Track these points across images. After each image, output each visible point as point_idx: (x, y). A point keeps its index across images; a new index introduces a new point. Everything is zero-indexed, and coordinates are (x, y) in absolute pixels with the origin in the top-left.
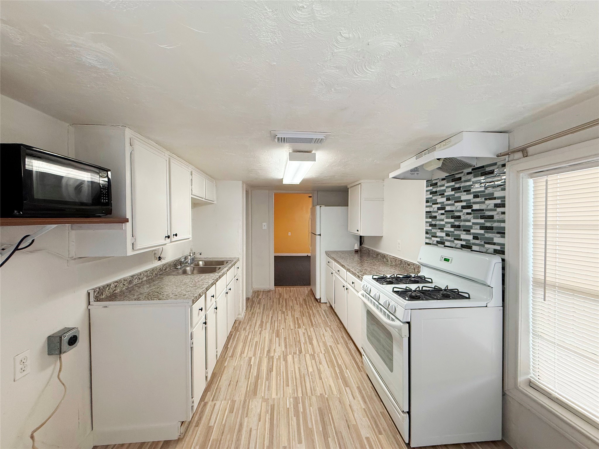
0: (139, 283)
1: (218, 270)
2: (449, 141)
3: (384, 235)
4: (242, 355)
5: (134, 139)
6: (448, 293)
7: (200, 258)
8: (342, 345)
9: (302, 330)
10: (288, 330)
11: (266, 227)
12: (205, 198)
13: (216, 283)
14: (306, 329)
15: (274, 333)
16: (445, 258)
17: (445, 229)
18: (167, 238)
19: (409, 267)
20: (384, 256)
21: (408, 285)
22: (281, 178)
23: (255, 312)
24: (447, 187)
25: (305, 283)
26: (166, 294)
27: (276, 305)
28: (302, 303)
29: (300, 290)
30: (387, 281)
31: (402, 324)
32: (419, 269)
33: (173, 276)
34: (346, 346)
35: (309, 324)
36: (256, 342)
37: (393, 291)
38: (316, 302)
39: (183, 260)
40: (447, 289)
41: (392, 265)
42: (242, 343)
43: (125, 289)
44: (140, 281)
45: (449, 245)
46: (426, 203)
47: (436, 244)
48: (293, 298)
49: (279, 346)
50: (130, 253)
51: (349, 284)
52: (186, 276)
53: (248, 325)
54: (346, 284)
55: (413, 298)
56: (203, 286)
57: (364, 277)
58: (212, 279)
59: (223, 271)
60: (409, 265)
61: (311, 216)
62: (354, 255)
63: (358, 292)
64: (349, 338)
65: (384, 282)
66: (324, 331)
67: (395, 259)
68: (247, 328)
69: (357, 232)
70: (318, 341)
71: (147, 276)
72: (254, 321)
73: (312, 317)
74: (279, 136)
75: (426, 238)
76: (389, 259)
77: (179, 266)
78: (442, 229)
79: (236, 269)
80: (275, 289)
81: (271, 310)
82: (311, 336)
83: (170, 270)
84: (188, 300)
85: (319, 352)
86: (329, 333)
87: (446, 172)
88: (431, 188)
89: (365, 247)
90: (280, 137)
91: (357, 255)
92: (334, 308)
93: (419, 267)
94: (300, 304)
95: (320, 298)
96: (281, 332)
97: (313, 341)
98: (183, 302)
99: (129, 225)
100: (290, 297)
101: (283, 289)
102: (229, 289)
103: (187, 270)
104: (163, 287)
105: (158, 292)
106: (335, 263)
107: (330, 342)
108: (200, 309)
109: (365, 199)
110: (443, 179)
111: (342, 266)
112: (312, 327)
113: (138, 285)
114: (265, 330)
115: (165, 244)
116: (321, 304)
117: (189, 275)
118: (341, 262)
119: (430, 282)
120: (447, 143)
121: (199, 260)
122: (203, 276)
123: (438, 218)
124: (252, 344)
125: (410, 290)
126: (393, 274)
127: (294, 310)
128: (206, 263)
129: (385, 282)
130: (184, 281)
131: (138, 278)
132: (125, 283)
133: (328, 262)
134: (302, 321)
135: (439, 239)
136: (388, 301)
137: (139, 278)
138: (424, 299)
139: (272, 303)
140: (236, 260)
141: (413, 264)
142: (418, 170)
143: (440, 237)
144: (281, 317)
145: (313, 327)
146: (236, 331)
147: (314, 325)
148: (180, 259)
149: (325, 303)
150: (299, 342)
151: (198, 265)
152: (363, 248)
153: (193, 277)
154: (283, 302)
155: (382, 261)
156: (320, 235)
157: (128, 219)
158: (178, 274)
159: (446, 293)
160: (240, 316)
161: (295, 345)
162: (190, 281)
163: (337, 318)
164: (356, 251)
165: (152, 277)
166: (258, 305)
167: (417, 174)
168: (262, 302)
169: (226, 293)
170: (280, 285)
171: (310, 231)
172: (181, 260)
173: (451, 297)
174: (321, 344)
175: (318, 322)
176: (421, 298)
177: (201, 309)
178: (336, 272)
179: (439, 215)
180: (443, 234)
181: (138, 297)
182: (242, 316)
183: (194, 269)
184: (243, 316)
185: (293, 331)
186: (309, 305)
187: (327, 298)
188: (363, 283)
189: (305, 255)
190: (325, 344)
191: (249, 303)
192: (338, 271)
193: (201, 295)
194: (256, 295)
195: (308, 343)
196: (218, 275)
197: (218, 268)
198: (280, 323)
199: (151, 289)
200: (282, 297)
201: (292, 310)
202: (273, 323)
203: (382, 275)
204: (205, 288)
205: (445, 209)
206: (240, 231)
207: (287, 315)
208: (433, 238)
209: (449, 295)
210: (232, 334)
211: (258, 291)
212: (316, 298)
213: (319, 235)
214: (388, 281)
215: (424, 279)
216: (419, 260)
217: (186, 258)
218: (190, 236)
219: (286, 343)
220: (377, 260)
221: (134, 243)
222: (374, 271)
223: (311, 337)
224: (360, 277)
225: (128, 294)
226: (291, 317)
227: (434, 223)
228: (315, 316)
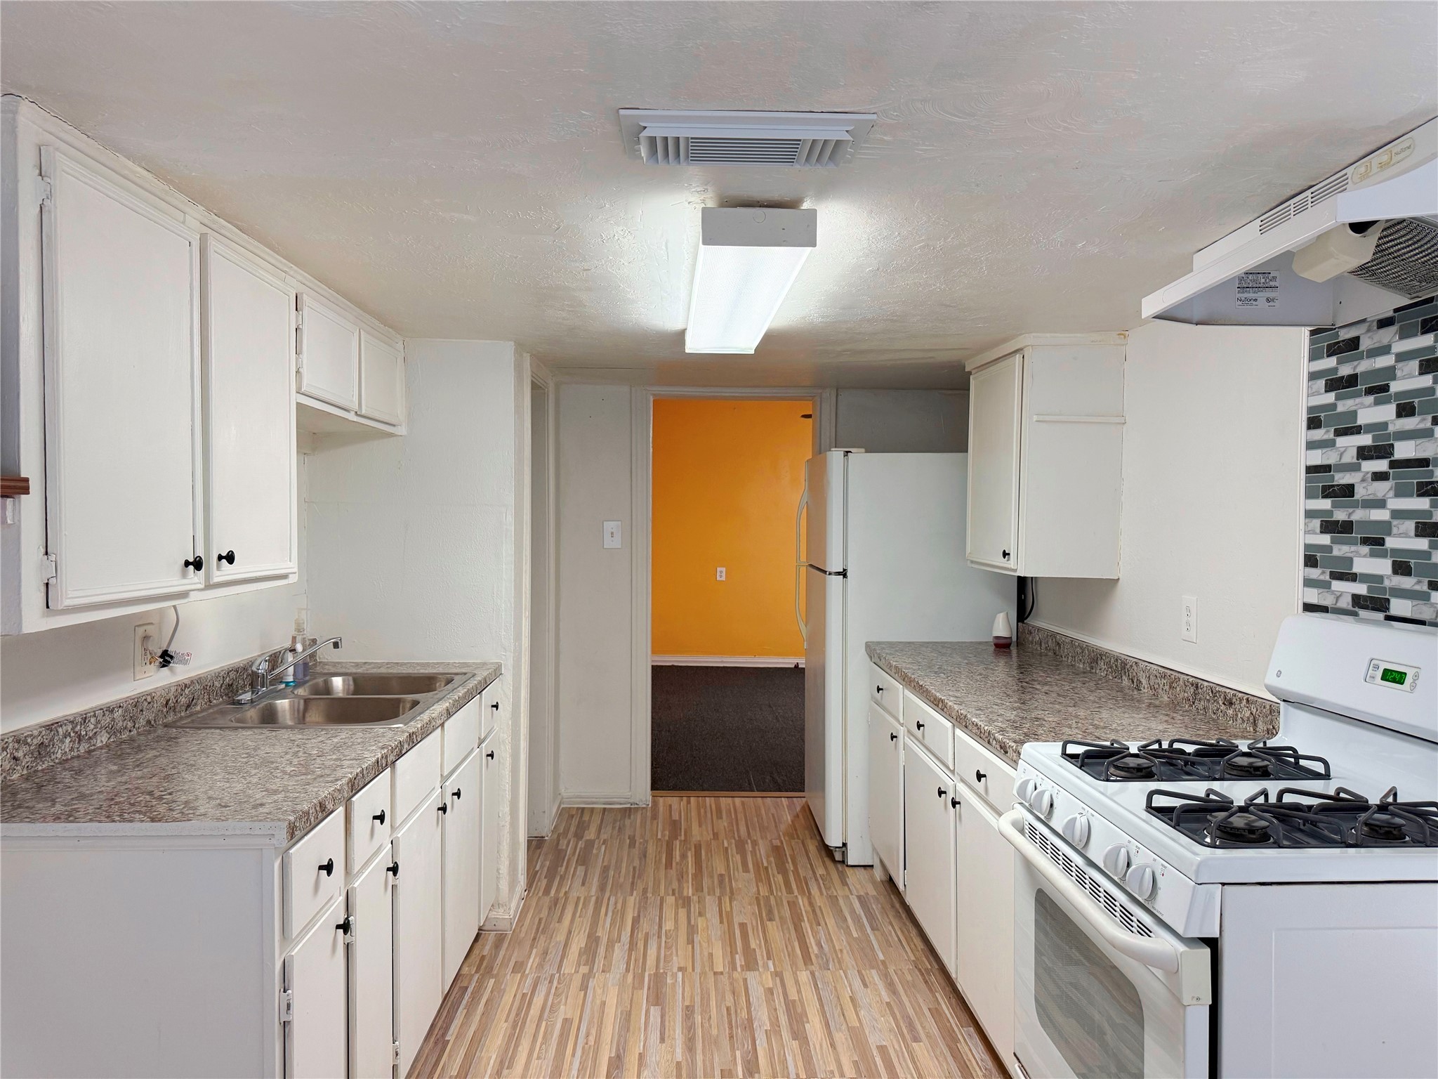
0: (78, 757)
1: (407, 710)
2: (1406, 144)
3: (1122, 572)
4: (505, 1072)
5: (57, 149)
6: (1398, 821)
7: (339, 663)
8: (934, 1045)
9: (761, 976)
10: (703, 974)
11: (618, 537)
12: (356, 408)
13: (394, 763)
14: (778, 974)
15: (642, 988)
16: (1386, 671)
17: (1391, 543)
18: (191, 567)
19: (1230, 712)
20: (1122, 667)
21: (1216, 786)
22: (678, 326)
23: (567, 899)
24: (1401, 357)
25: (780, 781)
26: (184, 798)
27: (657, 869)
28: (765, 864)
29: (757, 809)
30: (1126, 769)
31: (1181, 948)
32: (1272, 721)
33: (218, 731)
34: (950, 1049)
35: (791, 955)
36: (566, 1020)
37: (1150, 808)
38: (827, 860)
39: (263, 668)
40: (1390, 804)
41: (1157, 703)
42: (506, 1024)
43: (18, 780)
44: (83, 747)
45: (1408, 614)
46: (1309, 428)
47: (1350, 607)
48: (730, 844)
49: (662, 1040)
50: (34, 621)
51: (963, 781)
52: (274, 733)
53: (534, 951)
54: (950, 783)
55: (1233, 837)
56: (339, 773)
57: (1029, 748)
58: (381, 744)
59: (426, 717)
60: (1231, 704)
61: (806, 494)
62: (991, 658)
63: (1000, 814)
64: (965, 1018)
65: (1112, 770)
66: (857, 983)
67: (1171, 678)
68: (529, 965)
69: (1002, 562)
70: (827, 1025)
71: (112, 730)
72: (561, 937)
73: (806, 925)
74: (656, 130)
75: (1308, 583)
76: (1144, 681)
77: (245, 692)
78: (1375, 542)
79: (486, 711)
80: (655, 804)
81: (635, 893)
82: (798, 1003)
83: (211, 707)
84: (271, 824)
85: (832, 1072)
86: (880, 995)
87: (1395, 287)
88: (1331, 362)
89: (1039, 629)
90: (659, 134)
91: (1002, 662)
92: (901, 887)
93: (1273, 712)
94: (757, 865)
95: (845, 845)
96: (674, 985)
97: (807, 1026)
98: (248, 832)
99: (30, 504)
100: (716, 836)
101: (689, 802)
102: (454, 794)
103: (279, 708)
104: (174, 771)
105: (151, 793)
106: (907, 692)
107: (880, 1031)
108: (321, 868)
109: (1041, 418)
110: (1384, 323)
111: (938, 704)
112: (805, 964)
113: (76, 763)
114: (603, 971)
115: (184, 595)
116: (849, 871)
117: (287, 727)
118: (930, 688)
119: (1316, 776)
120: (1396, 154)
121: (333, 670)
122: (343, 735)
123: (1360, 493)
124: (545, 1033)
125: (1225, 805)
126: (1154, 739)
127: (732, 893)
128: (361, 683)
129: (1118, 772)
130: (260, 752)
131: (72, 734)
132: (20, 754)
133: (879, 689)
134: (766, 941)
135: (1361, 589)
136: (1123, 851)
137: (80, 738)
138: (1286, 843)
139: (636, 863)
140: (485, 674)
141: (1249, 699)
142: (1272, 284)
143: (1365, 578)
144: (676, 921)
145: (813, 968)
146: (483, 975)
147: (813, 957)
148: (251, 666)
149: (865, 866)
150: (749, 1025)
151: (327, 689)
152: (1031, 633)
153: (300, 737)
154: (684, 856)
155: (1112, 689)
156: (844, 574)
157: (27, 480)
158: (242, 725)
159: (1387, 822)
160: (500, 914)
161: (731, 1037)
162: (287, 753)
163: (914, 932)
164: (1002, 646)
165: (134, 732)
166: (581, 870)
167: (1268, 300)
168: (597, 855)
169: (439, 809)
170: (675, 788)
171: (803, 558)
172: (254, 668)
173: (1407, 839)
174: (840, 1037)
175: (834, 947)
176: (1272, 840)
177: (328, 868)
178: (909, 731)
179: (1363, 480)
180: (1382, 567)
181: (69, 808)
182: (508, 913)
183: (306, 710)
184: (512, 912)
185: (724, 979)
186: (796, 872)
187: (873, 845)
188: (1022, 773)
189: (787, 662)
190: (858, 1038)
191: (542, 858)
192: (919, 726)
193: (330, 806)
194: (573, 829)
195: (786, 1034)
196: (403, 732)
197: (408, 705)
198: (668, 947)
199: (124, 779)
200: (683, 838)
201: (723, 894)
202: (641, 945)
203: (1108, 744)
204: (344, 781)
205: (1392, 454)
206: (508, 549)
207: (700, 914)
208: (1337, 585)
209: (1399, 827)
210: (466, 988)
211: (583, 809)
212: (826, 843)
213: (838, 573)
214: (1131, 765)
215: (1292, 760)
216: (1272, 680)
217: (275, 660)
218: (291, 565)
219: (689, 1029)
220: (1092, 684)
221: (52, 581)
222: (1074, 725)
223: (799, 1010)
224: (1010, 751)
225: (29, 796)
226: (716, 920)
227: (1340, 515)
228: (822, 923)
